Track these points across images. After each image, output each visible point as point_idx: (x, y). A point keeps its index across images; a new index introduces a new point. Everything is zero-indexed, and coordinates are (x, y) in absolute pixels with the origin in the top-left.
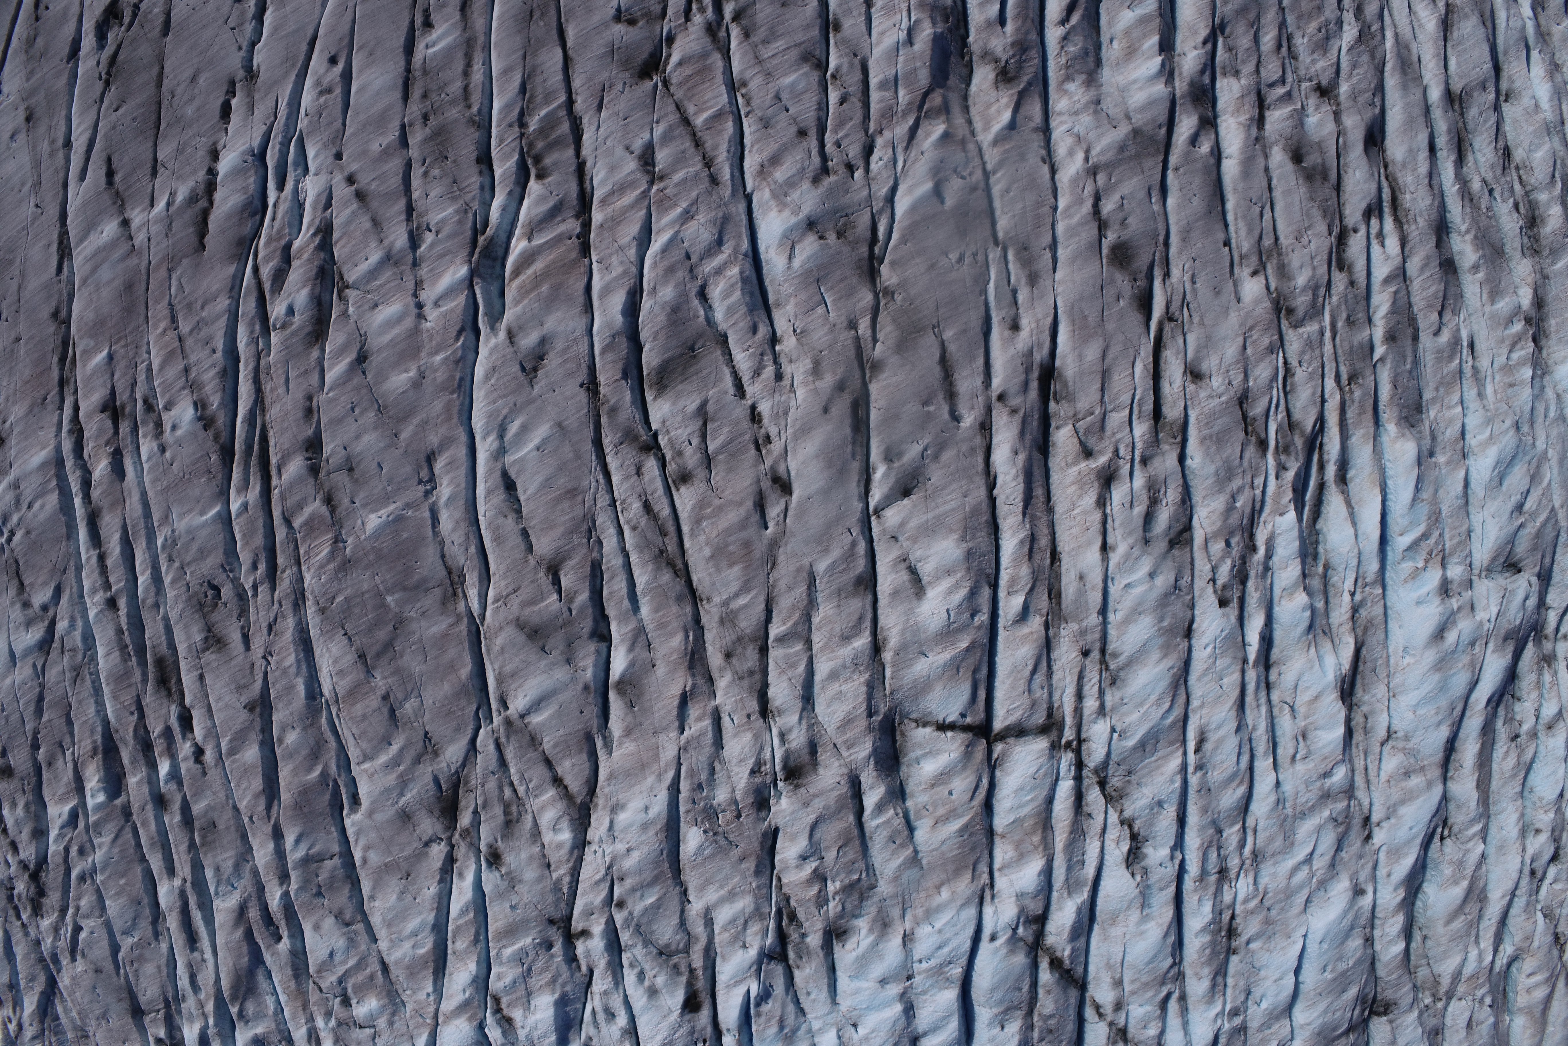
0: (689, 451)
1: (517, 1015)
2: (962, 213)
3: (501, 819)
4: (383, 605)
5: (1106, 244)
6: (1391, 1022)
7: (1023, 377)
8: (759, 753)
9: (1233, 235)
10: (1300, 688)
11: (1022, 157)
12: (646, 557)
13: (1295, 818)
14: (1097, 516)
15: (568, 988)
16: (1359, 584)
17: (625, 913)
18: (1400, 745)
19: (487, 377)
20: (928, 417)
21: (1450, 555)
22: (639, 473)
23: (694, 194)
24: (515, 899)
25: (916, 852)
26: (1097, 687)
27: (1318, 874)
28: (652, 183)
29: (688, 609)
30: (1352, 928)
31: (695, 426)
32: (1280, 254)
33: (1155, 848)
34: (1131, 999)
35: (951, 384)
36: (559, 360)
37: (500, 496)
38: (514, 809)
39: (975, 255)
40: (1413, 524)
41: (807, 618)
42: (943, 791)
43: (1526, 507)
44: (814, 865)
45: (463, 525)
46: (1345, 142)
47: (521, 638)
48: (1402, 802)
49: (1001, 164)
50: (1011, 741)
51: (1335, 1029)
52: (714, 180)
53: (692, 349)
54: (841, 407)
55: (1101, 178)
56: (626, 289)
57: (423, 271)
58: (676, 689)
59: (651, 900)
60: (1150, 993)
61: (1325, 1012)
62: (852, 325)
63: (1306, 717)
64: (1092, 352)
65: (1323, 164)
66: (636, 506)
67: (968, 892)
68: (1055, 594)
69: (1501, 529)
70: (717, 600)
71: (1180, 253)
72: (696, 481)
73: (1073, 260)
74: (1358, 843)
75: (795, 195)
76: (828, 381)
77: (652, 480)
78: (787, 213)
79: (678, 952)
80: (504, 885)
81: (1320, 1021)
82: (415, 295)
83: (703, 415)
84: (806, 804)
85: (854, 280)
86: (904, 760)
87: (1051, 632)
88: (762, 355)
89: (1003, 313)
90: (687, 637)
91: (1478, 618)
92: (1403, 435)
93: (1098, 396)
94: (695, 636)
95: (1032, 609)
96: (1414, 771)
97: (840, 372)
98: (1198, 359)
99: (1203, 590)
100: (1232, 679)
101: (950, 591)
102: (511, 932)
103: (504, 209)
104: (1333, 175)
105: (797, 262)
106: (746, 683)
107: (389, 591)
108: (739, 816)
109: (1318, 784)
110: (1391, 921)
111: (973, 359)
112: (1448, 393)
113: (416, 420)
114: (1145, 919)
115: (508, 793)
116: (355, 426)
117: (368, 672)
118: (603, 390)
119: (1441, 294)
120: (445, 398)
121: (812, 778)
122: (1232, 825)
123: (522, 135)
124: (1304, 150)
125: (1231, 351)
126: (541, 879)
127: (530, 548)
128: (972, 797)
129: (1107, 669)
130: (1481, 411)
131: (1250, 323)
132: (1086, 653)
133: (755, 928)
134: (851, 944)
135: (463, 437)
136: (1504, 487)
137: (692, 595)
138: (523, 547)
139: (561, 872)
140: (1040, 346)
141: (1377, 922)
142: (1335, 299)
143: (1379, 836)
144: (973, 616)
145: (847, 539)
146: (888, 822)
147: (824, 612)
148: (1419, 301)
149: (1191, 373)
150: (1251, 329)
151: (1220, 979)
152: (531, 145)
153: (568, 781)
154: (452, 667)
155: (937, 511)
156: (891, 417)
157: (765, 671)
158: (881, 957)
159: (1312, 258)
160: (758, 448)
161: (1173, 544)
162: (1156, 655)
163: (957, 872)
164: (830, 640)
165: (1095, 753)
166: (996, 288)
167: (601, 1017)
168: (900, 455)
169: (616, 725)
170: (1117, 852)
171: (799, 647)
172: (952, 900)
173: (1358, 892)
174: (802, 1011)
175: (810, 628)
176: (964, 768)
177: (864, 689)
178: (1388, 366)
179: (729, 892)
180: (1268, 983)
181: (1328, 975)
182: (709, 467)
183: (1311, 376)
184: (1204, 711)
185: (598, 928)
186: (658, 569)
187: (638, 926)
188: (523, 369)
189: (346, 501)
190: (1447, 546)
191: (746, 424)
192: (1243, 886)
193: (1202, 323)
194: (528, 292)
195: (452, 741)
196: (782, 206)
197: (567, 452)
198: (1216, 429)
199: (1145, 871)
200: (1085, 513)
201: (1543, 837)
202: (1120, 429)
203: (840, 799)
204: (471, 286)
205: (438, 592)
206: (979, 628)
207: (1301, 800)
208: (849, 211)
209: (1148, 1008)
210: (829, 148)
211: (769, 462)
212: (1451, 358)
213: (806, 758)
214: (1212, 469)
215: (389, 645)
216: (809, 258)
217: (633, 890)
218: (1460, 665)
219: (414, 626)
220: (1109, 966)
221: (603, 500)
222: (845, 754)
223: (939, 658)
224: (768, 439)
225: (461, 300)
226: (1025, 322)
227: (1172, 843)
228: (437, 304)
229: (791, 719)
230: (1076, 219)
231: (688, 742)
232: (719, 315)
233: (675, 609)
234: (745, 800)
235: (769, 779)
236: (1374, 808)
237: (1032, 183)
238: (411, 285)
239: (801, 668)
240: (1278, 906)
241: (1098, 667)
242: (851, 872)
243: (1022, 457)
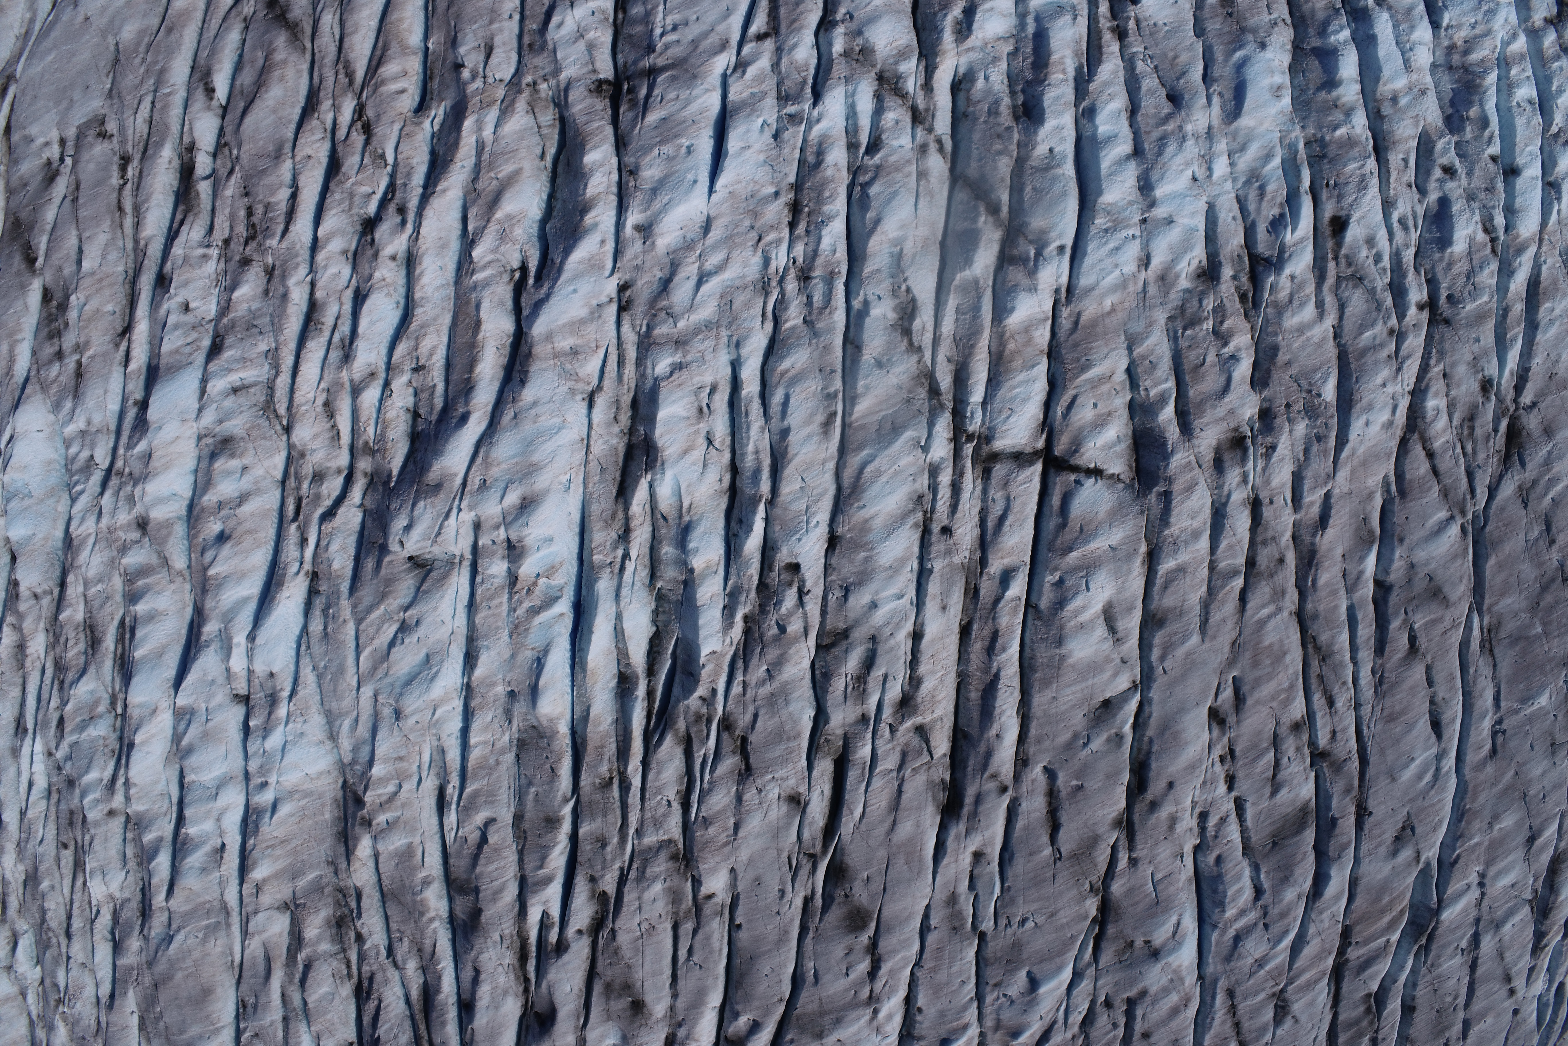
0: (1291, 752)
1: (1481, 236)
2: (1012, 963)
3: (1477, 424)
4: (1545, 624)
5: (871, 931)
6: (594, 71)
7: (981, 809)
8: (1267, 466)
9: (726, 935)
10: (701, 464)
11: (942, 1014)
12: (1338, 657)
13: (718, 324)
14: (923, 668)
15: (1437, 255)
16: (617, 567)
17: (1390, 324)
18: (580, 386)
19: (1440, 822)
20: (1079, 775)
21: (503, 587)
22: (1334, 733)
23: (1251, 982)
24: (1475, 348)
25: (1130, 349)
26: (940, 496)
27: (693, 258)
28: (1282, 991)
29: (1309, 606)
30: (654, 191)
31: (1282, 775)
32: (676, 913)
33: (885, 317)
34: (910, 155)
35: (1050, 804)
36: (1384, 837)
37: (1445, 717)
38: (1466, 432)
39: (1009, 924)
40: (549, 625)
41: (1211, 591)
42: (1102, 409)
43: (395, 627)
44: (1226, 350)
45: (1476, 693)
46: (578, 1020)
47: (1446, 590)
48: (582, 322)
49: (964, 1008)
50: (1029, 450)
51: (674, 78)
52: (1230, 994)
53: (1275, 844)
54: (1156, 788)
55: (865, 993)
56: (1323, 899)
57: (1473, 914)
58: (1330, 533)
59: (1368, 334)
60: (893, 159)
61: (688, 102)
62: (1133, 862)
63: (697, 432)
64: (905, 829)
65: (608, 999)
66: (1339, 704)
67: (1086, 301)
68: (972, 593)
69: (436, 609)
70: (1285, 614)
71: (792, 920)
72: (1288, 723)
73: (909, 917)
74: (640, 283)
75: (1164, 980)
76: (1164, 813)
77: (1325, 726)
78: (1174, 965)
79: (1346, 279)
80: (1483, 362)
81: (694, 93)
82: (1483, 894)
83: (1276, 786)
84: (1231, 412)
85: (1125, 904)
86: (1129, 441)
87: (978, 554)
88: (1216, 837)
89: (988, 869)
90: (1314, 581)
91: (473, 514)
92: (551, 720)
93: (905, 787)
94: (1306, 580)
95: (997, 580)
96: (566, 355)
97: (1153, 820)
98: (789, 816)
99: (816, 584)
100: (789, 487)
101: (1084, 608)
102: (1480, 317)
103: (1402, 968)
104: (598, 988)
105: (1174, 920)
106: (1270, 534)
107: (1538, 637)
108: (1288, 406)
109: (689, 358)
110: (601, 188)
111: (1026, 828)
112: (485, 758)
113: (1500, 786)
114: (899, 242)
115: (1469, 448)
116: (1545, 783)
117: (1562, 566)
118: (1353, 809)
119: (482, 861)
120: (1476, 805)
121: (1223, 436)
122: (794, 328)
123: (1376, 1032)
124: (628, 1013)
125: (754, 824)
126: (1453, 365)
127: (1428, 669)
128: (1074, 399)
129: (925, 512)
130: (444, 736)
131: (727, 850)
132: (946, 531)
133: (1283, 295)
134: (1195, 263)
135: (1467, 771)
136: (424, 652)
137: (1302, 618)
138: (1434, 671)
139: (1436, 370)
140: (958, 838)
141: (615, 189)
142: (617, 865)
143: (611, 287)
144: (1061, 582)
145: (1168, 664)
146: (1156, 384)
147: (1195, 595)
148: (510, 856)
149: (799, 802)
150: (727, 844)
151: (811, 159)
152: (1371, 1023)
153: (1422, 454)
154: (1500, 566)
155: (1084, 685)
156: (1112, 777)
157: (1252, 543)
158: (1171, 247)
159: (640, 908)
160: (1232, 751)
161: (845, 634)
162: (877, 523)
163: (1094, 323)
164: (1195, 570)
165: (943, 427)
166: (992, 893)
167: (1411, 223)
168: (1109, 740)
169: (1378, 501)
170: (925, 318)
171: (1222, 565)
172: (1103, 296)
173: (645, 230)
174: (1239, 200)
175: (1210, 581)
176: (1081, 430)
177: (1172, 520)
178: (560, 793)
179: (1303, 333)
180: (757, 146)
181: (685, 142)
182: (1276, 735)
183: (659, 790)
184: (822, 456)
185: (1412, 311)
186: (1330, 645)
187: (1378, 309)
188: (1413, 829)
189: (1560, 717)
190: (506, 596)
191: (1240, 774)
192: (780, 259)
193: (779, 851)
194: (1398, 896)
195: (1507, 500)
196: (1177, 972)
197: (1391, 756)
198: (783, 747)
199: (894, 293)
200: (933, 673)
201: (388, 251)
202: (887, 753)
203: (1201, 414)
204: (1440, 901)
205: (1503, 634)
206: (1056, 569)
207: (709, 343)
208: (1118, 966)
209: (895, 143)
210: (1122, 1021)
211: (1225, 740)
212: (476, 794)
213: (1226, 456)
214: (792, 707)
215: (1544, 588)
216: (1163, 924)
217: (1382, 345)
218: (504, 466)
219: (1524, 604)
220: (931, 194)
221: (1366, 711)
222: (1192, 457)
223: (1100, 544)
224: (1222, 759)
225: (1450, 891)
226: (966, 860)
227: (868, 321)
228: (1469, 886)
229: (1239, 496)
230: (899, 957)
231: (1326, 483)
232: (1247, 873)
233: (1321, 608)
234: (1281, 421)
235: (1260, 439)
236: (614, 318)
237: (937, 990)
238: (1485, 903)
239: (1223, 545)
240: (741, 229)
241: (935, 516)
242: (1193, 338)
243: (993, 732)
